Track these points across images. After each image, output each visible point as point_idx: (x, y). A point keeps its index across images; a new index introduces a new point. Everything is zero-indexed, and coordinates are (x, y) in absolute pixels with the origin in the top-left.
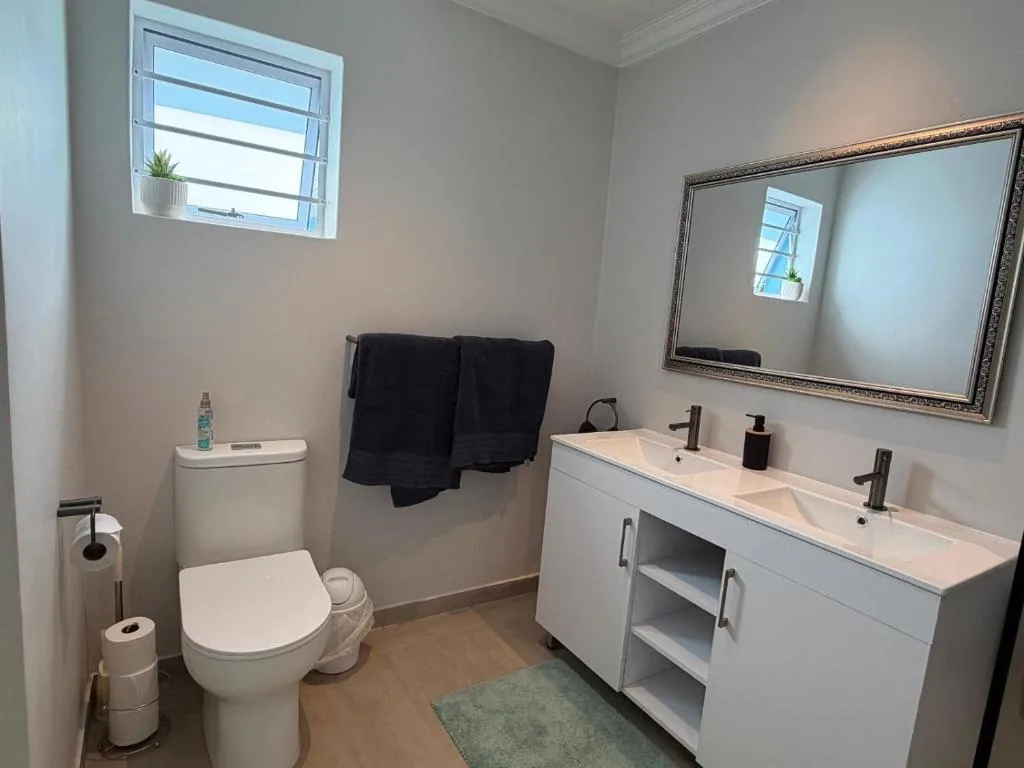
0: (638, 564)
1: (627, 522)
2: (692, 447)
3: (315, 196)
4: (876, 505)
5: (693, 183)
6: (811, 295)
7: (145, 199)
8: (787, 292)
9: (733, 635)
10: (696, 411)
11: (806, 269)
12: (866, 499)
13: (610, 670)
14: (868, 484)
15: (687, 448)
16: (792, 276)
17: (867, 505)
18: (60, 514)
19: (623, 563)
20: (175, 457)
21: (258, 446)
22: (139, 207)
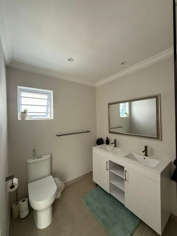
0: (109, 169)
1: (107, 162)
2: (115, 146)
3: (49, 112)
4: (146, 155)
5: (109, 104)
6: (129, 116)
7: (20, 117)
8: (125, 116)
9: (128, 182)
10: (115, 140)
11: (127, 112)
12: (145, 154)
13: (107, 189)
14: (144, 152)
15: (115, 147)
16: (126, 113)
17: (145, 155)
18: (6, 181)
19: (107, 170)
20: (26, 162)
21: (41, 157)
22: (19, 119)
